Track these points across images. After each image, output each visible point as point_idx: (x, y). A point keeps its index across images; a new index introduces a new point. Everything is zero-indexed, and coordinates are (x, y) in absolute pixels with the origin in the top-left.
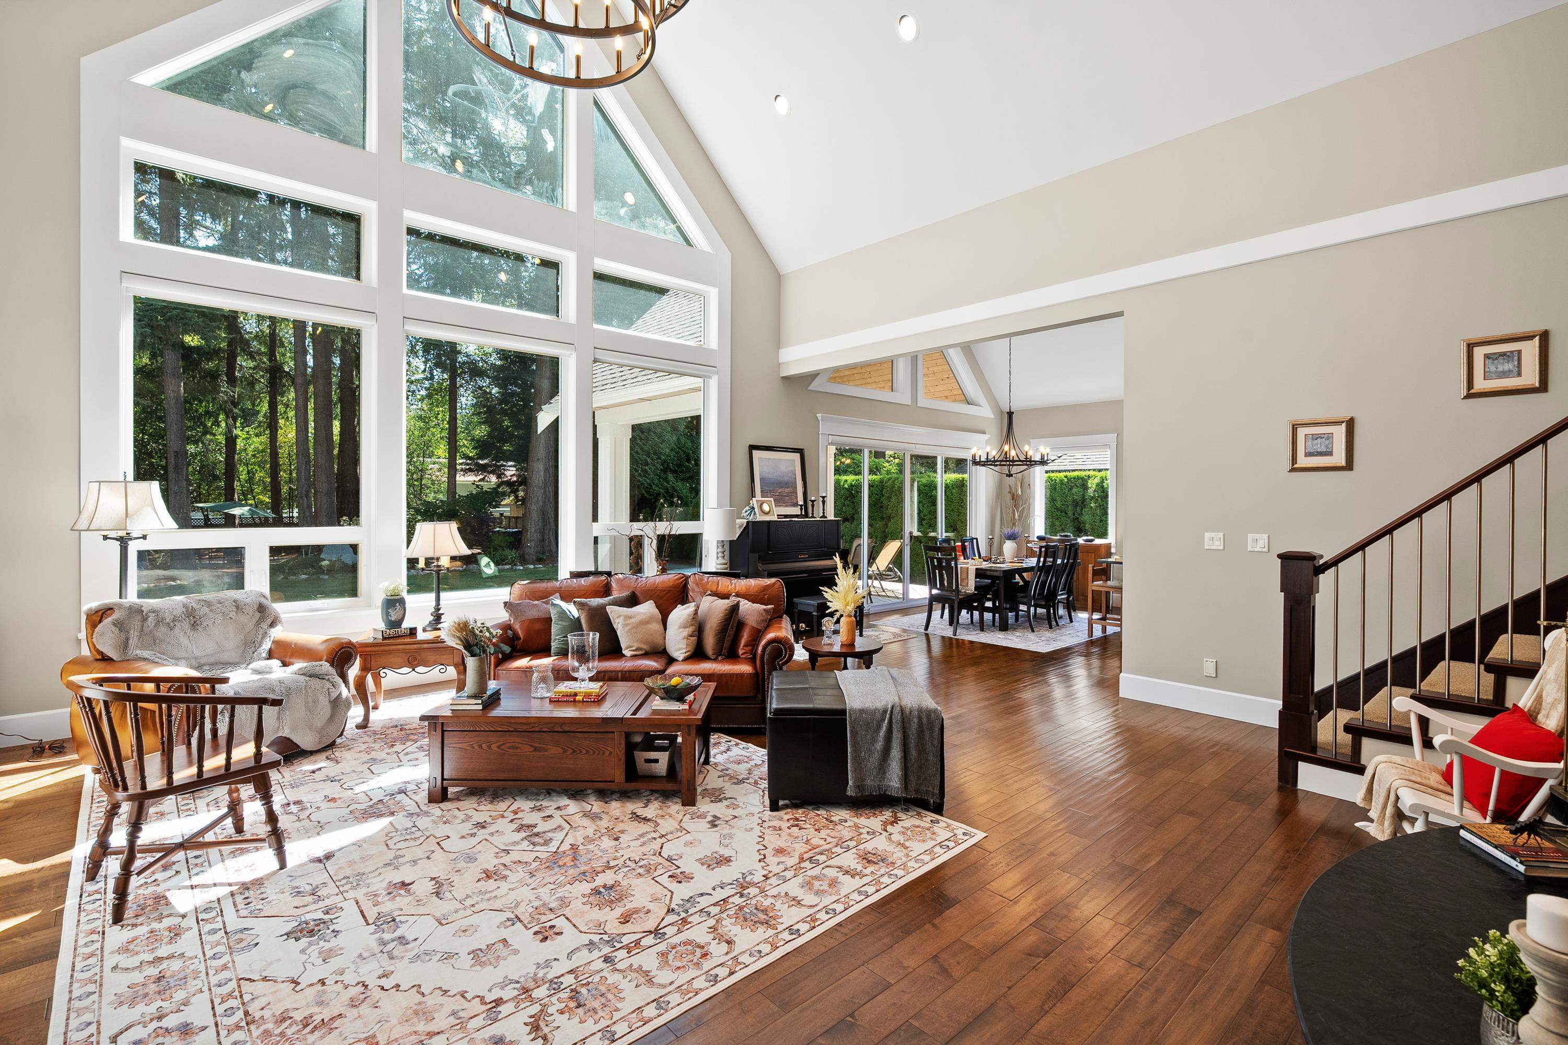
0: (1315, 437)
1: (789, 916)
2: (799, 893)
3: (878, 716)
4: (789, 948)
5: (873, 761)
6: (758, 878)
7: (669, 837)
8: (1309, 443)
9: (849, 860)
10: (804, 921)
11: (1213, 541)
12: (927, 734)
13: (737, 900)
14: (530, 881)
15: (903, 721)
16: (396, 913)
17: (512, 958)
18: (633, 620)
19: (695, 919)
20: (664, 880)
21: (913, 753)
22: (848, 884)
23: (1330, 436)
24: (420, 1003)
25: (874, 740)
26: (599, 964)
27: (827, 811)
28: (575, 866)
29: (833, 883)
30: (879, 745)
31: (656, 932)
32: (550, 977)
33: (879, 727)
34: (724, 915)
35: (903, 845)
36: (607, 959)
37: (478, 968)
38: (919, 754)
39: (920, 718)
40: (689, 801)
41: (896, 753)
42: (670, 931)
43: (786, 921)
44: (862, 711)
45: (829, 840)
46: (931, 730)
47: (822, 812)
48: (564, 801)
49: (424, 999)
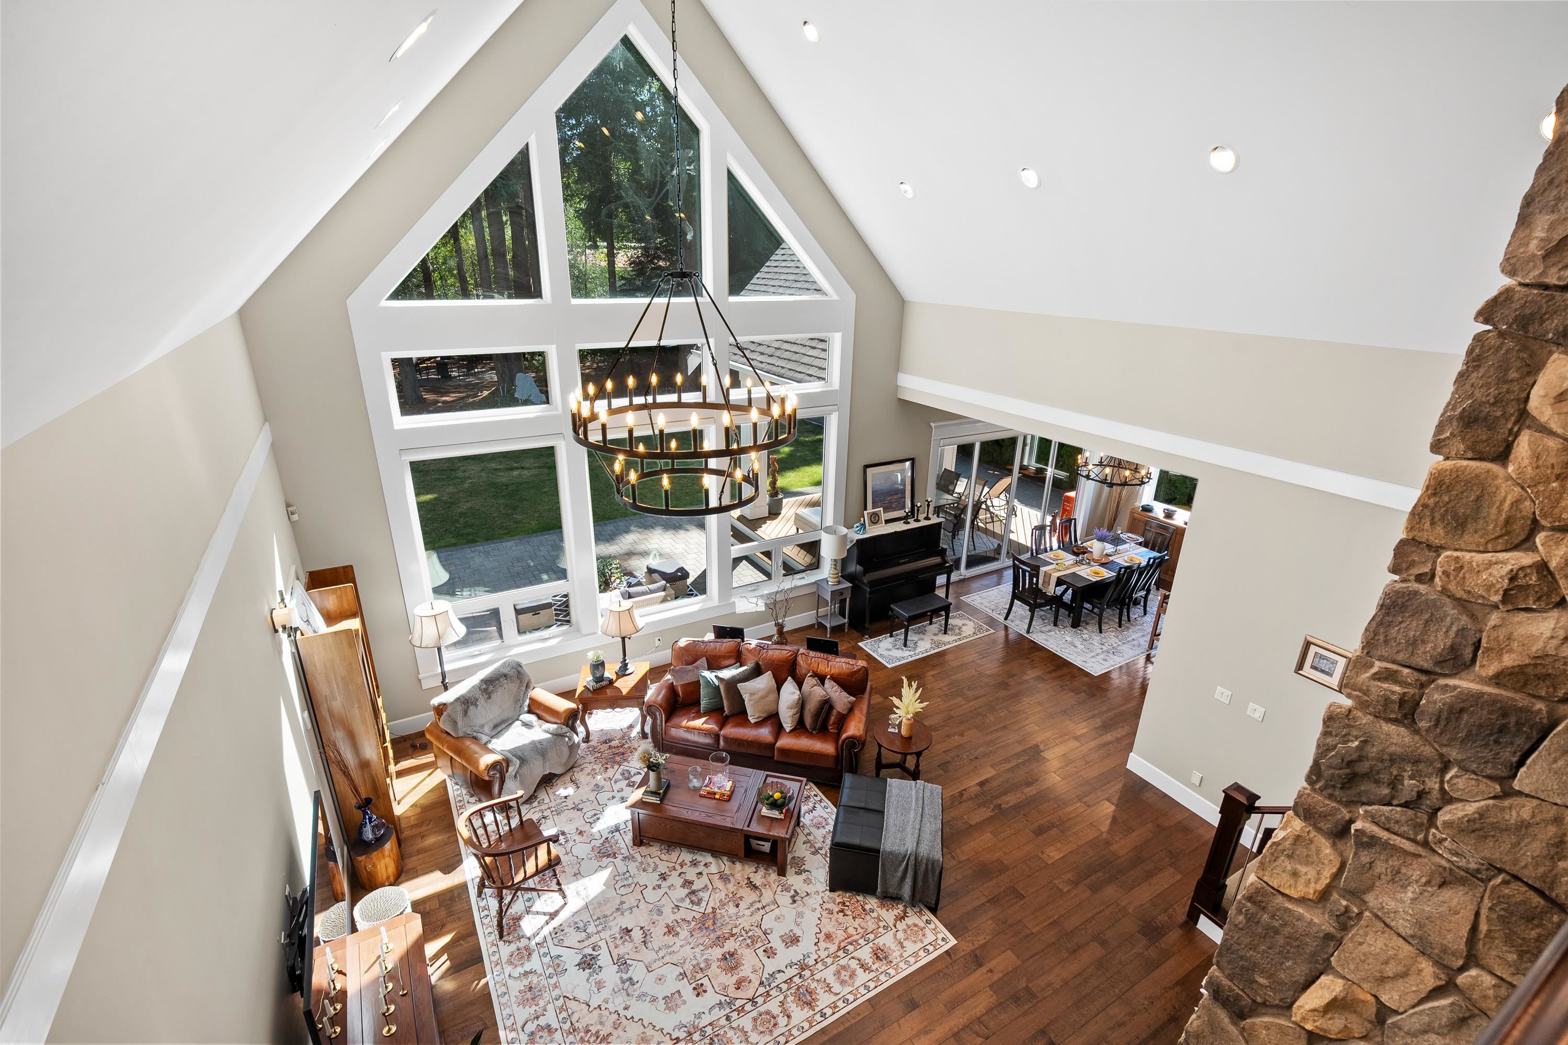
0: (1322, 657)
1: (824, 1000)
2: (831, 980)
3: (900, 858)
4: (818, 1028)
5: (896, 880)
6: (811, 962)
7: (767, 909)
8: (1317, 660)
9: (865, 953)
10: (829, 1006)
11: (1222, 694)
12: (930, 875)
13: (797, 980)
14: (691, 940)
15: (915, 865)
16: (626, 957)
17: (683, 1006)
18: (755, 697)
19: (773, 993)
20: (760, 952)
21: (920, 883)
22: (862, 977)
23: (1335, 663)
24: (643, 1033)
25: (896, 871)
26: (723, 1022)
27: (865, 897)
28: (714, 931)
29: (853, 975)
30: (899, 874)
31: (752, 1000)
32: (701, 1026)
33: (900, 865)
34: (789, 993)
35: (901, 943)
36: (728, 1018)
37: (667, 1011)
38: (924, 884)
39: (927, 865)
40: (782, 872)
41: (909, 881)
42: (760, 1000)
43: (821, 1004)
44: (891, 853)
45: (860, 930)
46: (933, 872)
47: (860, 898)
48: (709, 858)
49: (645, 1030)
